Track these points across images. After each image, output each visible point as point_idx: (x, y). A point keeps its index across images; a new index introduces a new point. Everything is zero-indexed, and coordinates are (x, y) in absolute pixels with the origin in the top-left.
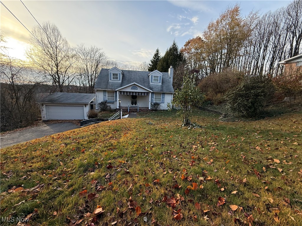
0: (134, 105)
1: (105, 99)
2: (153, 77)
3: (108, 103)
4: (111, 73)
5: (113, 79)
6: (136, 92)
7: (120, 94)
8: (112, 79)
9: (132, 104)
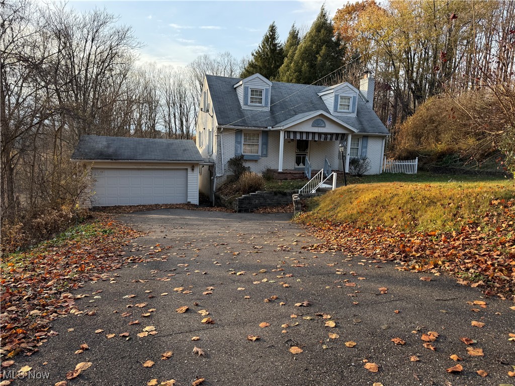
0: (301, 166)
1: (239, 152)
2: (339, 98)
3: (246, 161)
4: (248, 88)
5: (252, 102)
6: (320, 134)
7: (286, 137)
8: (249, 103)
9: (298, 163)
